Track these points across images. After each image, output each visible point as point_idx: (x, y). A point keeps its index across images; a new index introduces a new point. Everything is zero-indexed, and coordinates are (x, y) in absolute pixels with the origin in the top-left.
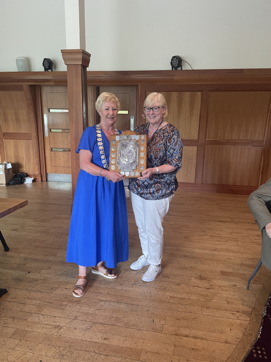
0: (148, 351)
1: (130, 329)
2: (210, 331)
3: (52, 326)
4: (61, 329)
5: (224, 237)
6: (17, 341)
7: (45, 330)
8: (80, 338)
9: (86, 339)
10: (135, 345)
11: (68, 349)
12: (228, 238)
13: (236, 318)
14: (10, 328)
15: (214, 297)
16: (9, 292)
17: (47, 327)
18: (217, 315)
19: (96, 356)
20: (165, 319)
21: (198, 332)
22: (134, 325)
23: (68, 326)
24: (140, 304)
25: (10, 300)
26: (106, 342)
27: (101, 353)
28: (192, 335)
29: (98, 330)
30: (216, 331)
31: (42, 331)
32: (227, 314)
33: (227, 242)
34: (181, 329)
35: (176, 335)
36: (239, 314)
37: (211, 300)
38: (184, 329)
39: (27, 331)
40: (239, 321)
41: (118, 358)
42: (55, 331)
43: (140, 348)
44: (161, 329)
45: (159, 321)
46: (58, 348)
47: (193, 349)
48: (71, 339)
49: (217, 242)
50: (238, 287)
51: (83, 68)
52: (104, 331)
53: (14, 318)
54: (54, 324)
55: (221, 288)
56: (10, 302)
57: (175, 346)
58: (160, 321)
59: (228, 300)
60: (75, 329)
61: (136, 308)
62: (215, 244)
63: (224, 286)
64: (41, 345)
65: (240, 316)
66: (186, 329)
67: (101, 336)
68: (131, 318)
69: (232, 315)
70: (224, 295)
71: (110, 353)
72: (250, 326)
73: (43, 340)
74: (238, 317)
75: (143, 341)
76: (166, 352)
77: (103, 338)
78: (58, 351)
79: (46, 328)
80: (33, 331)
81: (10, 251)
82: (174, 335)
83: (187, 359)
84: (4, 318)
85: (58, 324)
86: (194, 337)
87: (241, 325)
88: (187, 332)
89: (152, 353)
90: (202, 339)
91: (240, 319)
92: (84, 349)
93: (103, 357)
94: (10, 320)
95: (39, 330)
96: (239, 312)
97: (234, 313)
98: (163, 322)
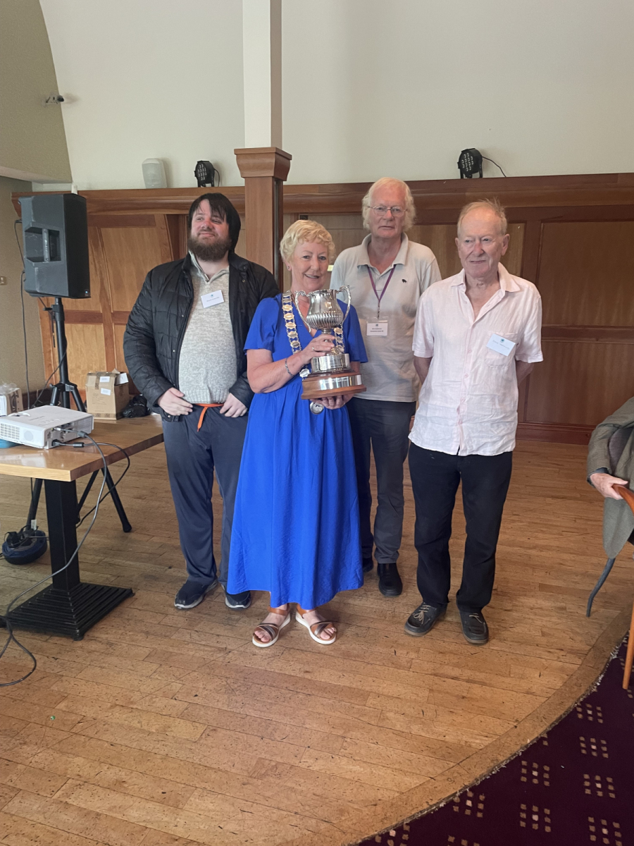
0: (382, 695)
1: (351, 662)
2: (500, 675)
3: (213, 649)
4: (230, 654)
5: (557, 526)
6: (155, 667)
7: (202, 653)
8: (263, 668)
9: (272, 670)
10: (359, 683)
11: (242, 682)
12: (566, 527)
13: (556, 659)
14: (141, 648)
15: (518, 625)
16: (137, 595)
17: (206, 649)
18: (518, 652)
19: (289, 695)
20: (418, 652)
21: (478, 674)
22: (358, 656)
23: (242, 649)
24: (372, 625)
25: (140, 608)
26: (308, 676)
27: (299, 691)
28: (464, 678)
29: (295, 659)
30: (512, 675)
31: (197, 655)
32: (538, 652)
33: (562, 535)
34: (446, 667)
35: (436, 675)
36: (562, 653)
37: (510, 629)
38: (451, 668)
39: (171, 653)
40: (560, 664)
41: (327, 700)
42: (219, 655)
43: (368, 689)
44: (409, 664)
45: (405, 652)
46: (224, 679)
47: (463, 697)
48: (247, 668)
49: (540, 535)
50: (568, 610)
51: (277, 183)
52: (305, 661)
53: (147, 633)
54: (218, 645)
55: (534, 610)
56: (140, 610)
57: (431, 690)
58: (408, 653)
59: (544, 630)
60: (254, 655)
61: (364, 631)
62: (536, 537)
63: (541, 608)
64: (196, 674)
65: (564, 657)
66: (455, 669)
67: (299, 667)
68: (354, 645)
69: (546, 653)
70: (539, 623)
71: (313, 692)
72: (579, 672)
73: (199, 667)
74: (559, 658)
75: (374, 679)
76: (414, 698)
77: (302, 670)
78: (225, 683)
79: (204, 651)
80: (182, 654)
81: (133, 532)
82: (431, 675)
83: (452, 710)
84: (131, 633)
85: (224, 646)
86: (468, 681)
87: (562, 670)
88: (456, 672)
89: (389, 697)
90: (483, 684)
91: (562, 660)
92: (269, 683)
93: (301, 696)
94: (140, 637)
95: (191, 653)
96: (562, 650)
97: (551, 650)
98: (413, 655)
